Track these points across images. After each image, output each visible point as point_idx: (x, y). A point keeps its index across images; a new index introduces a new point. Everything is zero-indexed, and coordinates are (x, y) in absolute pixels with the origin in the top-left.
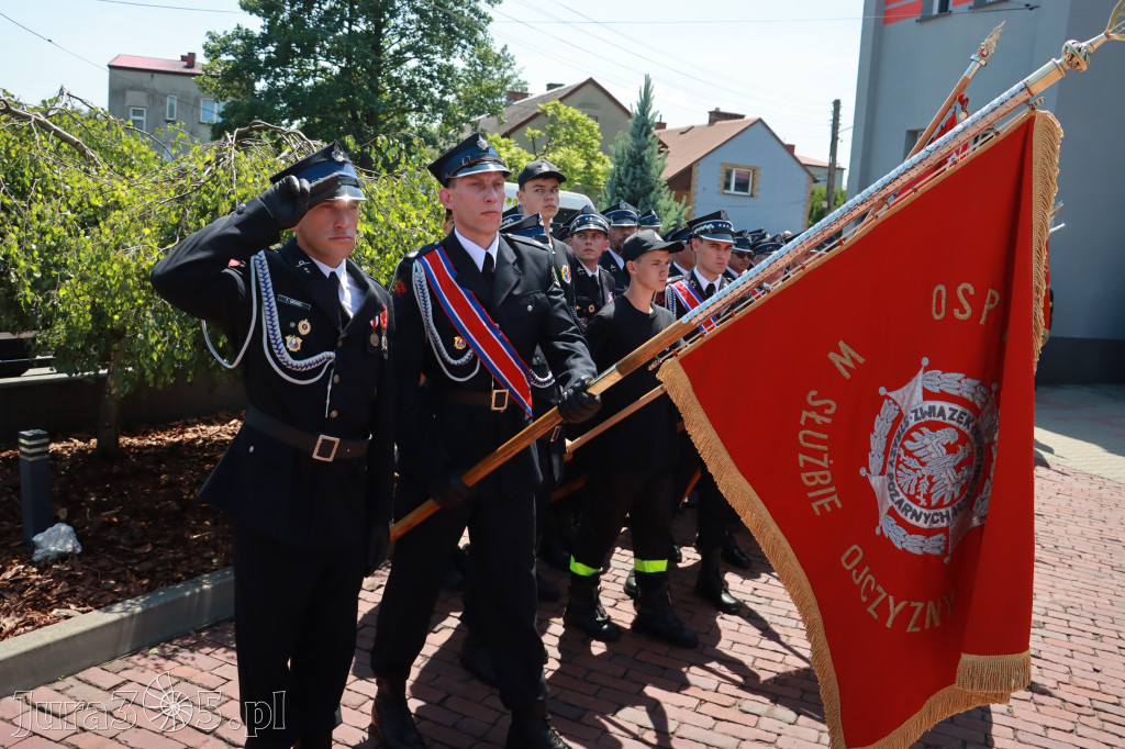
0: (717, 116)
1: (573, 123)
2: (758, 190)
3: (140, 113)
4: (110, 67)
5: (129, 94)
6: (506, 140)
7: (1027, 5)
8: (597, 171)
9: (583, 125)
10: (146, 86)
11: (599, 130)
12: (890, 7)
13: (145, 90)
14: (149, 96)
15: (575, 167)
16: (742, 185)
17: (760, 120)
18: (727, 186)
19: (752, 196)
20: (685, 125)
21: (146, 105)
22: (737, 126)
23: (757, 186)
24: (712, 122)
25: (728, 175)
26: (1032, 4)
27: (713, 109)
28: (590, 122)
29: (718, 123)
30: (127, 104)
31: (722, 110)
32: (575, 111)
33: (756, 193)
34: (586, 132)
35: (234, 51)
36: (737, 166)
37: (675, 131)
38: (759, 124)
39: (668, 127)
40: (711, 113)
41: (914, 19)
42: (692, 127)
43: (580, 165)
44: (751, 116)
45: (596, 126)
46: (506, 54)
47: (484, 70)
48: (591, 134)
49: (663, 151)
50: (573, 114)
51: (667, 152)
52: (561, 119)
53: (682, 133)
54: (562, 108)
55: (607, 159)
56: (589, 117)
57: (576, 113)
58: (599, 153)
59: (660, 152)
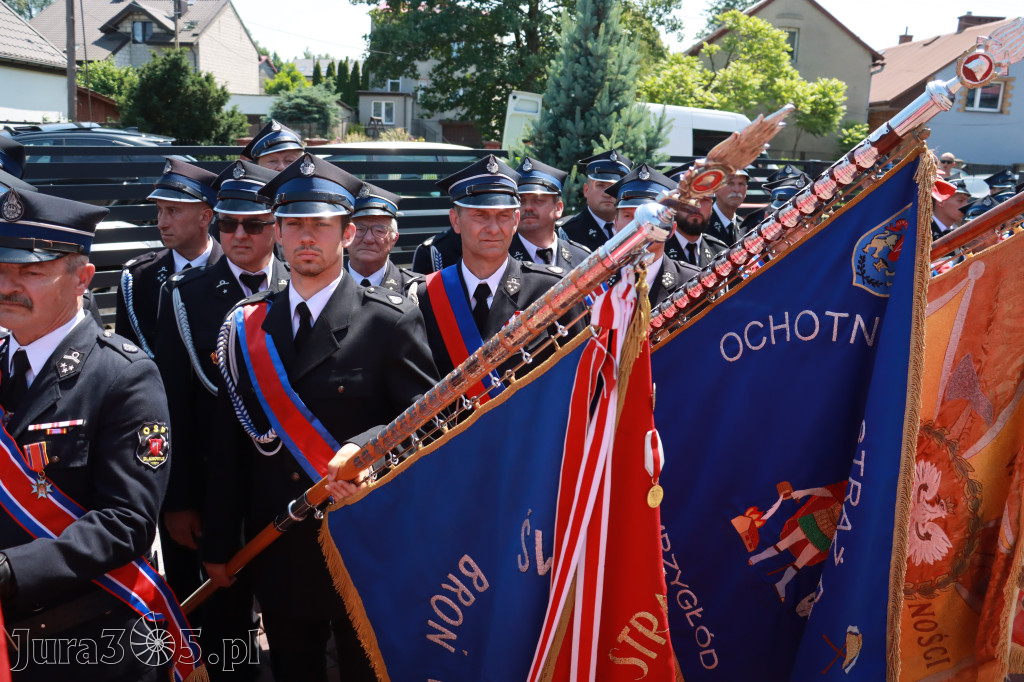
0: (968, 21)
1: (754, 35)
2: (1010, 105)
6: (690, 58)
8: (780, 88)
9: (767, 36)
11: (788, 41)
15: (748, 83)
16: (989, 101)
18: (970, 101)
19: (1001, 112)
20: (930, 35)
23: (1009, 100)
24: (961, 29)
27: (964, 14)
28: (776, 32)
29: (968, 29)
31: (974, 14)
32: (759, 21)
33: (1007, 109)
34: (771, 44)
37: (918, 43)
39: (914, 40)
40: (961, 19)
42: (938, 37)
43: (756, 81)
44: (1010, 18)
45: (784, 36)
48: (776, 47)
49: (878, 64)
50: (755, 24)
51: (883, 65)
52: (743, 30)
53: (925, 45)
54: (743, 18)
55: (796, 73)
56: (775, 27)
57: (758, 23)
58: (787, 66)
59: (875, 65)
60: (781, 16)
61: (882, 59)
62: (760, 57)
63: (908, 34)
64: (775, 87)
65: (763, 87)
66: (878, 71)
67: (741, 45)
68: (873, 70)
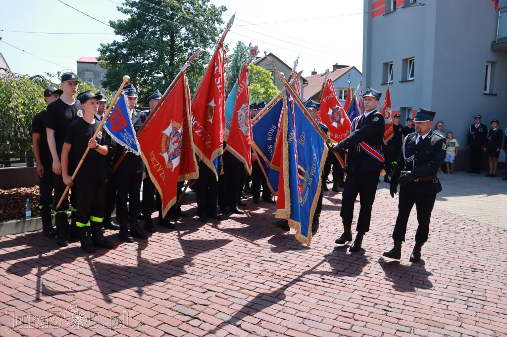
0: (336, 67)
1: (259, 73)
3: (91, 81)
4: (78, 62)
5: (86, 73)
7: (420, 4)
8: (270, 93)
9: (264, 73)
10: (92, 69)
11: (272, 75)
12: (374, 10)
13: (92, 71)
14: (94, 73)
17: (354, 67)
18: (341, 97)
20: (324, 72)
21: (93, 77)
22: (345, 70)
24: (334, 70)
25: (341, 93)
26: (423, 3)
27: (335, 64)
28: (267, 72)
29: (337, 70)
30: (85, 77)
31: (339, 64)
32: (260, 67)
34: (266, 76)
35: (111, 51)
36: (344, 88)
37: (319, 75)
38: (354, 69)
39: (317, 73)
40: (334, 66)
41: (382, 15)
43: (262, 90)
44: (351, 66)
45: (271, 73)
46: (251, 46)
47: (242, 54)
48: (268, 77)
49: (305, 83)
50: (259, 69)
51: (307, 84)
52: (255, 71)
53: (322, 76)
54: (255, 67)
55: (276, 87)
56: (267, 70)
57: (260, 68)
58: (272, 85)
59: (304, 84)
60: (268, 65)
61: (307, 81)
62: (261, 81)
63: (315, 71)
64: (268, 93)
65: (265, 93)
66: (306, 86)
67: (254, 77)
68: (304, 86)
